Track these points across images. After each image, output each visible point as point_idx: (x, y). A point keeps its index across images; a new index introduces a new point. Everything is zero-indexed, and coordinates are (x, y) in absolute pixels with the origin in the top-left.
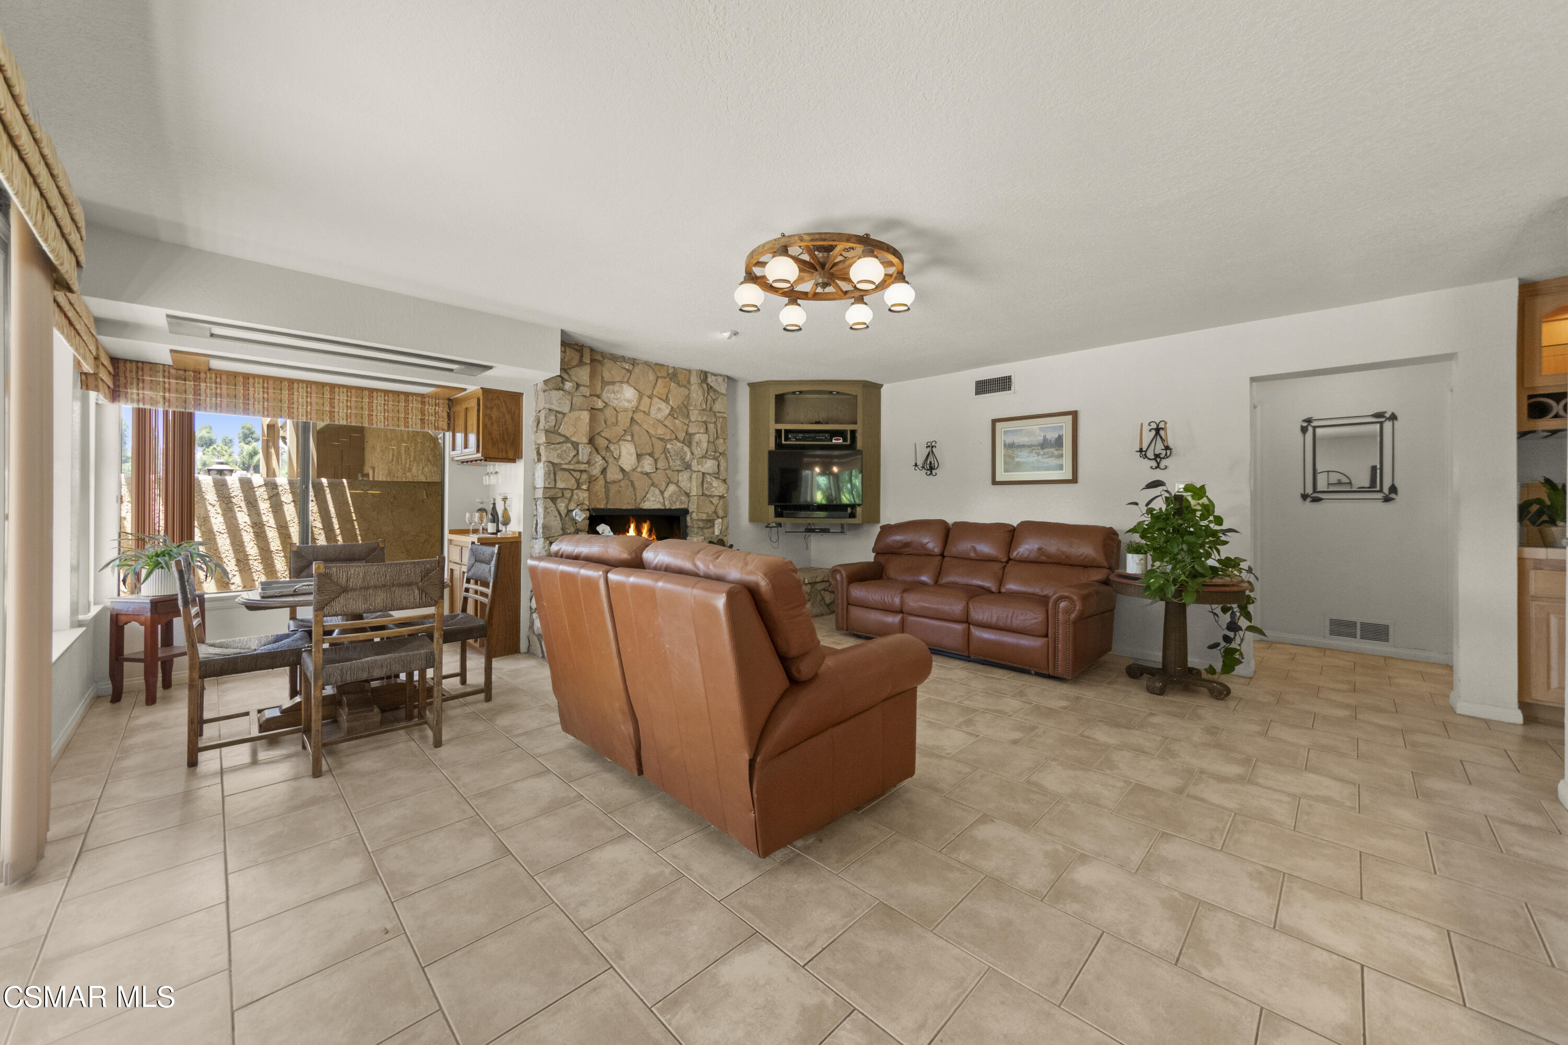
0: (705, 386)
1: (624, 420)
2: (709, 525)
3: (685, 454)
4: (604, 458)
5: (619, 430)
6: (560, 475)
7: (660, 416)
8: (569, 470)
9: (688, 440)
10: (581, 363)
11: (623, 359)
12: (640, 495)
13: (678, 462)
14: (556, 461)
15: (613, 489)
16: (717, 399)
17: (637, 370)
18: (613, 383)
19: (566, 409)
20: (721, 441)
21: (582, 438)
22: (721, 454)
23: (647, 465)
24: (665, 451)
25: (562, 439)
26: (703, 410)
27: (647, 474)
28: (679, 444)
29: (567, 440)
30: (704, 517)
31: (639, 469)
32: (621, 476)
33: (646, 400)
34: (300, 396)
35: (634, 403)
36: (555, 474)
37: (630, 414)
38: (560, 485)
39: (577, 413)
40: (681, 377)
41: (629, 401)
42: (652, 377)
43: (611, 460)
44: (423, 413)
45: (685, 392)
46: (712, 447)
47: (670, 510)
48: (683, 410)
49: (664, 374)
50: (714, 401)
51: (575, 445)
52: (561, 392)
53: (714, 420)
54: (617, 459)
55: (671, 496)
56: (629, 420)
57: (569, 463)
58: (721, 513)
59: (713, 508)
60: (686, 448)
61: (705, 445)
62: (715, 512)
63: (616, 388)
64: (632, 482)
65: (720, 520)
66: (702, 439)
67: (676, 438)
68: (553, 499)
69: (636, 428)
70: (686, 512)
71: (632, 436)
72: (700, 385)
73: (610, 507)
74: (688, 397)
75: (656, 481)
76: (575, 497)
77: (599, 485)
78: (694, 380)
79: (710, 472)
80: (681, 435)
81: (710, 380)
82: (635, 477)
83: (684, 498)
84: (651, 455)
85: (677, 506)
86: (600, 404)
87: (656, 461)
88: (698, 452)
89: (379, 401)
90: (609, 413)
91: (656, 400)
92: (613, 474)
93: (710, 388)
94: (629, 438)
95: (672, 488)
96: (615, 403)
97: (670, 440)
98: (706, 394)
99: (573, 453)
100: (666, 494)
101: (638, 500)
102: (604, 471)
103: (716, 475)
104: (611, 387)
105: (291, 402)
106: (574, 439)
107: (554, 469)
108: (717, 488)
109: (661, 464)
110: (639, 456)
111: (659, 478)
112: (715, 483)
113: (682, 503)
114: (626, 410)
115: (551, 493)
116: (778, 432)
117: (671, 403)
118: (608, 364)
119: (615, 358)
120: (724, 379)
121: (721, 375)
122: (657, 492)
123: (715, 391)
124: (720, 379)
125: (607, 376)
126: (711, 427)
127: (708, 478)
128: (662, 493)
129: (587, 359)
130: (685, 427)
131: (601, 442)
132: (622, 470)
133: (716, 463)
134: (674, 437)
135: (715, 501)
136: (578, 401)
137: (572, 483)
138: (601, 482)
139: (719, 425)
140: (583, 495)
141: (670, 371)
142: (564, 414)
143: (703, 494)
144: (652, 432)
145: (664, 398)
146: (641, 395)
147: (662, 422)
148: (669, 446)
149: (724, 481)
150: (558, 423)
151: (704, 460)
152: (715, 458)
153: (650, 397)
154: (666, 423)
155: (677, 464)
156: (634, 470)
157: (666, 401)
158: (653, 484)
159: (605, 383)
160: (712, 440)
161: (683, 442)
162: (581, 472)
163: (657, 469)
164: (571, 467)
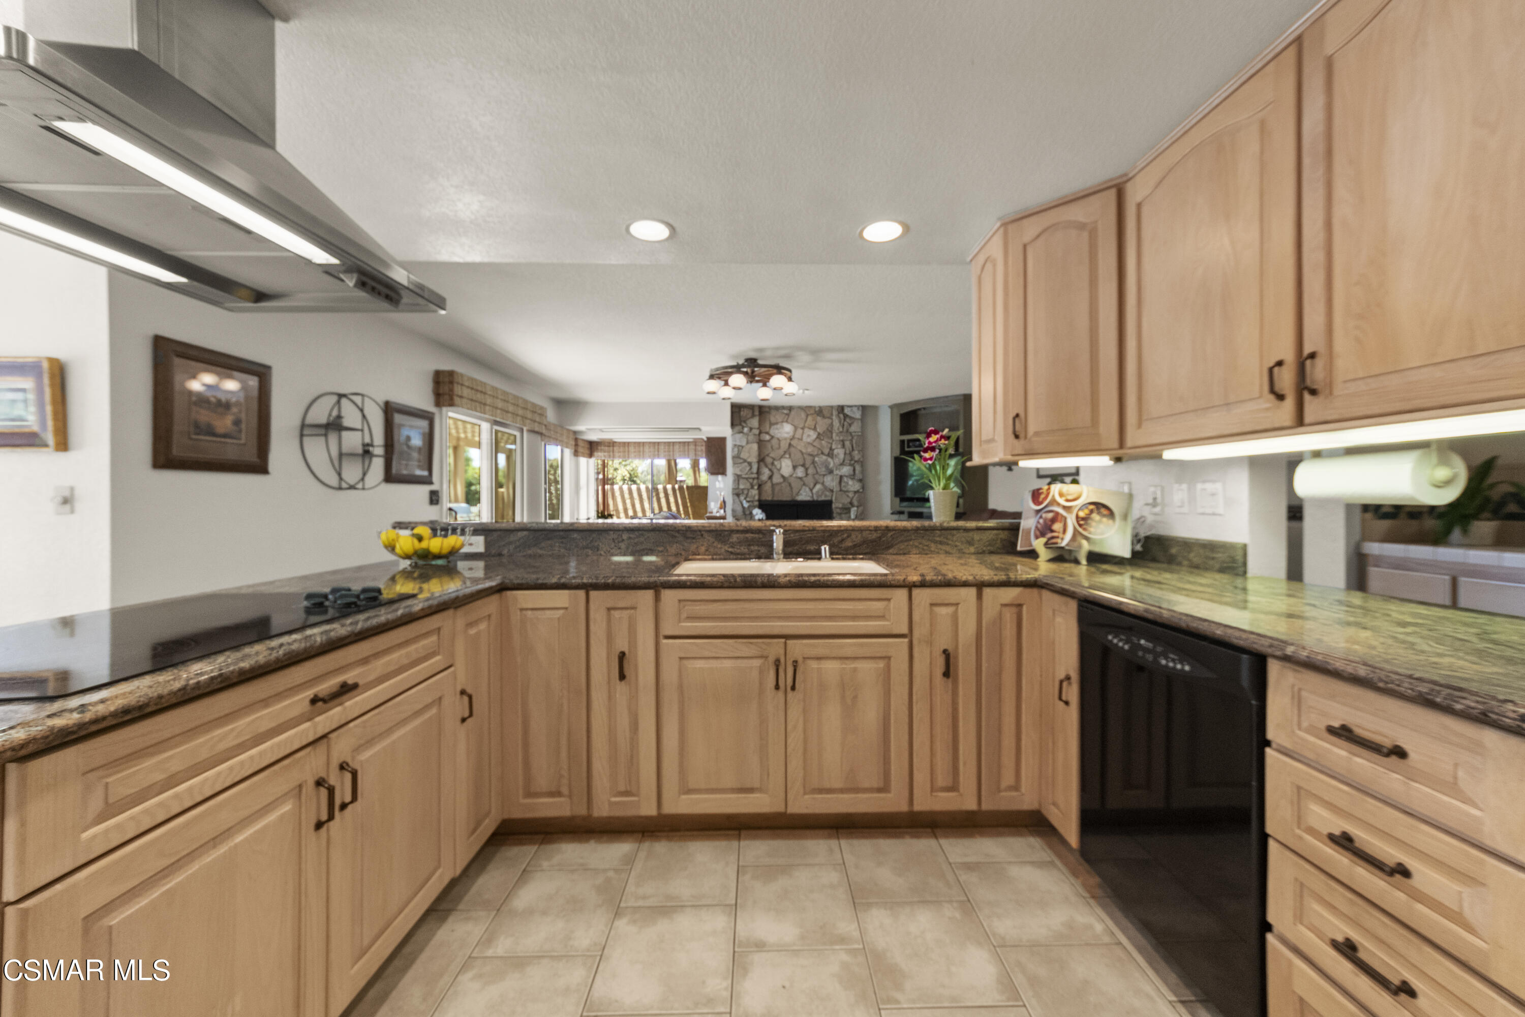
0: (842, 416)
1: (784, 445)
2: (845, 511)
3: (829, 463)
4: (770, 470)
5: (781, 452)
6: (741, 481)
7: (809, 440)
8: (747, 479)
9: (831, 454)
10: (753, 416)
11: (783, 408)
12: (795, 491)
13: (824, 469)
14: (739, 473)
15: (777, 488)
16: (852, 423)
17: (793, 413)
18: (777, 423)
19: (744, 443)
20: (856, 452)
21: (753, 459)
22: (856, 461)
23: (800, 472)
24: (813, 462)
25: (741, 461)
26: (841, 432)
27: (800, 478)
28: (824, 457)
29: (745, 461)
30: (840, 506)
31: (794, 475)
32: (781, 480)
33: (800, 431)
35: (791, 434)
36: (738, 481)
37: (788, 441)
38: (742, 487)
39: (750, 445)
40: (826, 413)
41: (788, 433)
42: (803, 415)
43: (775, 471)
44: (695, 450)
45: (828, 421)
46: (848, 457)
47: (817, 501)
48: (828, 432)
49: (812, 411)
50: (850, 425)
51: (750, 464)
52: (741, 434)
53: (850, 438)
54: (779, 470)
55: (818, 492)
56: (787, 445)
57: (747, 474)
58: (856, 503)
59: (849, 500)
60: (830, 460)
61: (842, 456)
62: (851, 503)
63: (778, 426)
64: (790, 485)
65: (855, 508)
66: (840, 452)
67: (822, 453)
68: (738, 495)
69: (792, 449)
70: (829, 503)
71: (790, 455)
72: (838, 416)
73: (775, 499)
74: (832, 425)
75: (806, 482)
76: (750, 494)
77: (768, 487)
78: (835, 413)
79: (847, 474)
80: (826, 451)
81: (847, 411)
82: (792, 480)
83: (828, 493)
84: (803, 465)
85: (823, 498)
86: (767, 437)
87: (807, 469)
88: (837, 461)
90: (774, 442)
91: (806, 430)
92: (777, 479)
93: (846, 416)
94: (787, 456)
95: (818, 487)
96: (778, 436)
97: (817, 455)
98: (842, 421)
99: (748, 468)
100: (815, 491)
101: (794, 495)
102: (770, 478)
103: (853, 476)
104: (775, 426)
105: (643, 451)
106: (749, 460)
107: (738, 478)
108: (853, 486)
109: (810, 471)
110: (795, 467)
111: (809, 480)
112: (850, 482)
113: (826, 496)
114: (786, 439)
115: (737, 491)
116: (902, 442)
117: (818, 430)
118: (773, 412)
119: (777, 408)
120: (858, 409)
121: (856, 406)
122: (807, 489)
123: (851, 418)
124: (855, 409)
125: (773, 419)
126: (847, 444)
127: (845, 479)
128: (811, 490)
129: (757, 413)
130: (829, 445)
131: (768, 460)
132: (783, 476)
133: (852, 468)
134: (820, 452)
135: (851, 495)
136: (751, 438)
137: (748, 486)
138: (769, 484)
139: (854, 441)
140: (754, 492)
141: (817, 409)
142: (743, 447)
143: (841, 490)
144: (804, 451)
145: (813, 427)
146: (796, 428)
147: (812, 444)
148: (816, 459)
149: (860, 481)
150: (739, 452)
151: (841, 467)
152: (850, 465)
153: (803, 429)
154: (815, 444)
155: (822, 470)
156: (791, 476)
157: (815, 429)
158: (804, 484)
159: (771, 424)
160: (848, 452)
161: (828, 455)
162: (754, 479)
163: (807, 475)
164: (747, 476)
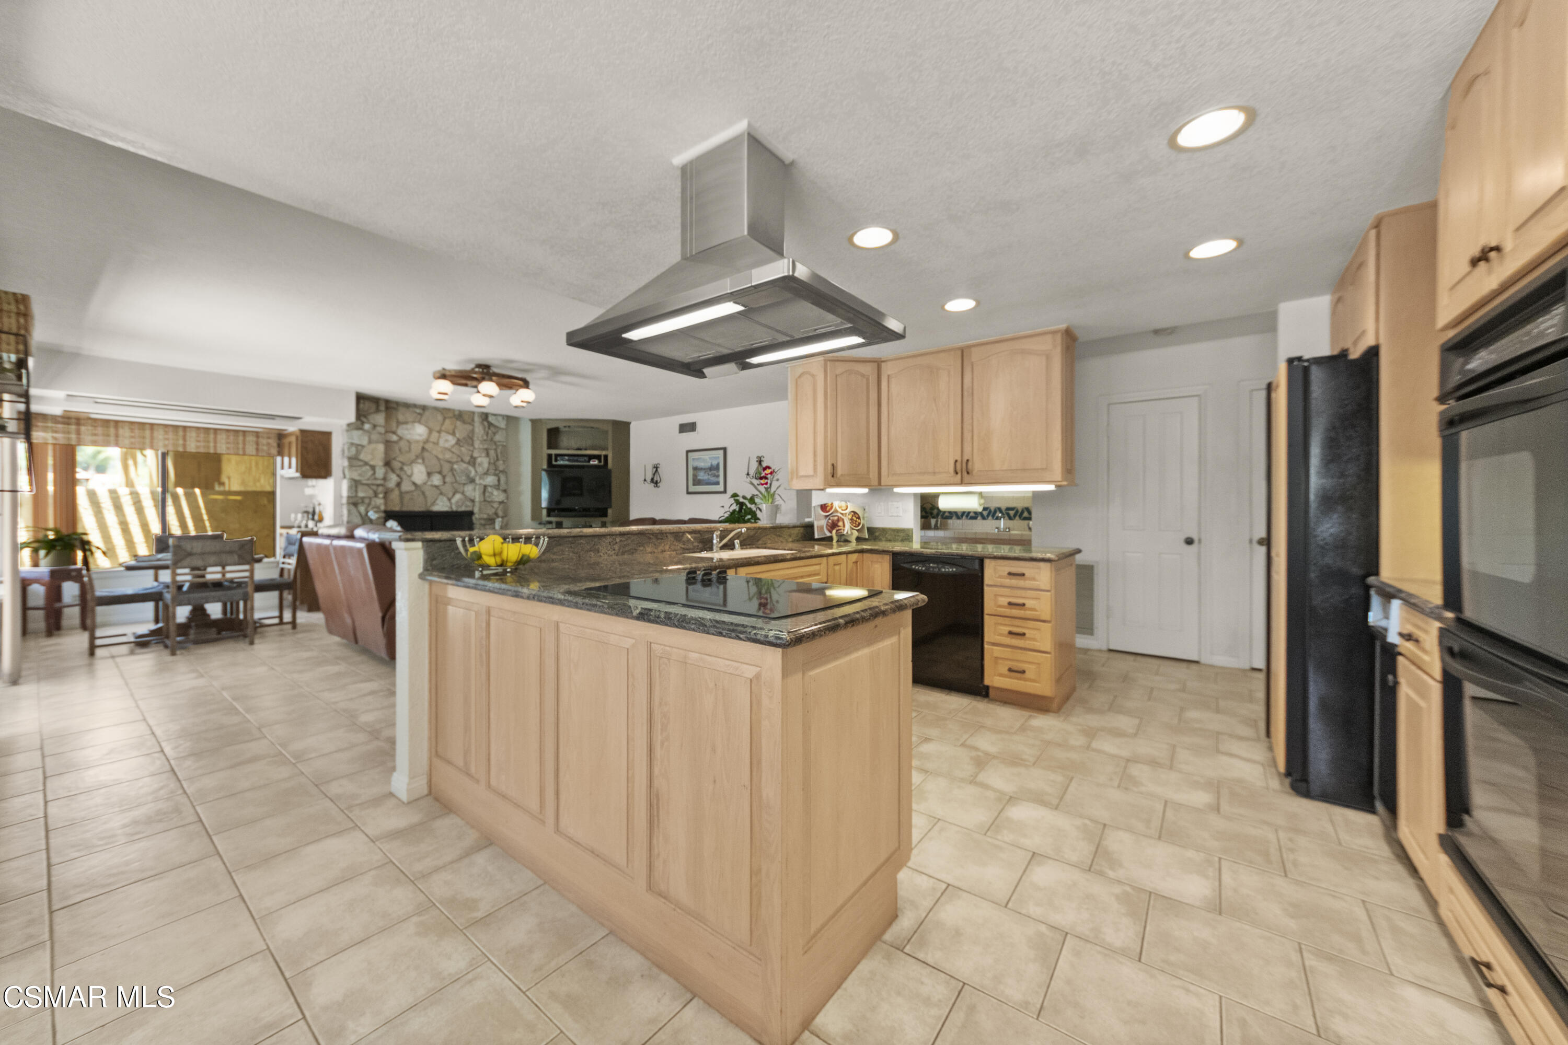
0: (486, 423)
1: (416, 449)
2: (489, 522)
3: (470, 472)
4: (398, 476)
5: (412, 456)
6: (360, 488)
7: (447, 445)
8: (368, 485)
9: (473, 462)
10: (378, 410)
11: (415, 406)
12: (430, 501)
13: (464, 478)
14: (357, 478)
15: (407, 497)
16: (497, 432)
17: (427, 413)
18: (406, 423)
19: (365, 441)
20: (501, 462)
21: (378, 462)
22: (501, 471)
23: (436, 480)
24: (452, 470)
25: (361, 463)
26: (485, 440)
27: (437, 487)
28: (465, 465)
29: (366, 464)
30: (485, 516)
31: (429, 483)
32: (413, 488)
33: (435, 435)
34: (159, 434)
35: (425, 436)
36: (356, 487)
37: (421, 444)
38: (361, 494)
39: (373, 446)
40: (466, 417)
41: (420, 435)
42: (440, 418)
43: (404, 477)
45: (469, 427)
46: (492, 467)
47: (457, 512)
48: (469, 439)
49: (451, 415)
50: (494, 434)
51: (373, 468)
52: (360, 432)
53: (494, 447)
54: (410, 476)
55: (457, 502)
56: (420, 448)
57: (368, 479)
58: (500, 513)
59: (493, 510)
60: (471, 468)
61: (486, 465)
62: (496, 514)
63: (409, 426)
64: (423, 493)
65: (500, 519)
66: (483, 462)
67: (462, 461)
68: (355, 504)
69: (426, 454)
70: (471, 513)
71: (423, 459)
72: (482, 423)
73: (405, 509)
74: (473, 431)
75: (443, 491)
76: (373, 503)
77: (395, 495)
78: (477, 419)
79: (491, 484)
80: (467, 459)
81: (491, 419)
82: (426, 488)
83: (469, 504)
84: (440, 473)
85: (463, 509)
86: (395, 438)
87: (444, 477)
88: (480, 470)
89: (222, 437)
90: (403, 444)
91: (443, 434)
92: (406, 487)
93: (490, 424)
94: (420, 461)
95: (458, 497)
96: (408, 437)
97: (457, 462)
98: (487, 428)
99: (370, 473)
100: (453, 501)
101: (429, 504)
102: (398, 485)
103: (497, 487)
104: (404, 426)
106: (372, 463)
107: (355, 484)
108: (497, 496)
109: (449, 479)
110: (429, 474)
111: (447, 489)
112: (495, 493)
113: (466, 506)
114: (417, 442)
115: (353, 500)
116: (550, 456)
117: (457, 435)
118: (402, 410)
119: (407, 406)
120: (503, 418)
121: (500, 415)
122: (445, 499)
123: (495, 427)
124: (500, 418)
125: (401, 418)
126: (492, 453)
127: (489, 489)
128: (449, 500)
129: (382, 408)
130: (470, 453)
131: (396, 465)
132: (414, 484)
133: (496, 478)
134: (459, 459)
135: (496, 505)
136: (375, 437)
137: (371, 493)
138: (396, 492)
139: (499, 451)
140: (379, 501)
141: (457, 413)
142: (363, 446)
143: (485, 501)
144: (441, 456)
145: (451, 432)
146: (431, 431)
147: (450, 450)
148: (455, 466)
149: (505, 491)
150: (358, 452)
151: (485, 476)
152: (495, 475)
153: (439, 432)
154: (453, 450)
155: (463, 479)
156: (425, 484)
157: (453, 434)
158: (441, 494)
159: (399, 423)
160: (492, 461)
161: (469, 463)
162: (378, 485)
163: (445, 483)
164: (369, 482)
